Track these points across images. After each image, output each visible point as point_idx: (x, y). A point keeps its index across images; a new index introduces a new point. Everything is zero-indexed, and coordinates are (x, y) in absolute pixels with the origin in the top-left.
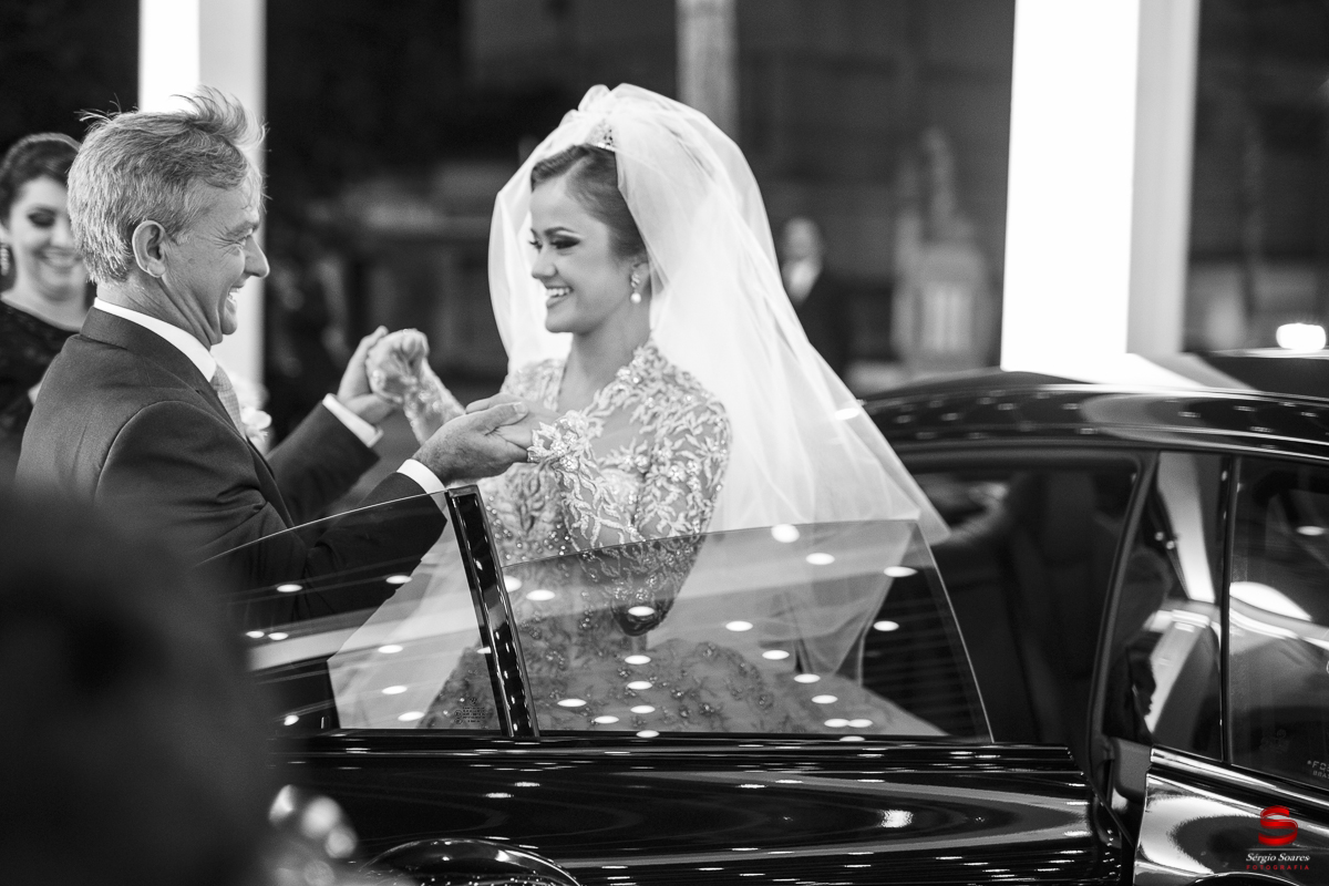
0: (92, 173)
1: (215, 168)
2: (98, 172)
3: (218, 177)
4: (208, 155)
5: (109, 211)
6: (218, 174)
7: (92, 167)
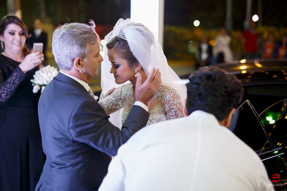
0: (61, 46)
1: (91, 40)
2: (63, 46)
3: (92, 42)
4: (89, 37)
5: (67, 56)
6: (92, 41)
7: (61, 45)
